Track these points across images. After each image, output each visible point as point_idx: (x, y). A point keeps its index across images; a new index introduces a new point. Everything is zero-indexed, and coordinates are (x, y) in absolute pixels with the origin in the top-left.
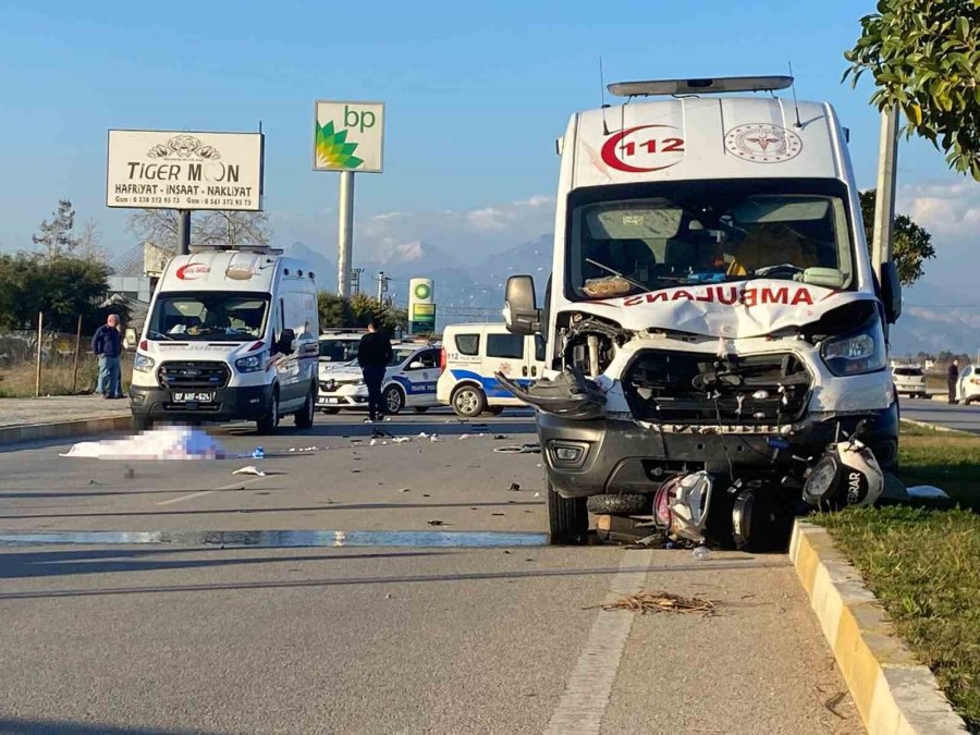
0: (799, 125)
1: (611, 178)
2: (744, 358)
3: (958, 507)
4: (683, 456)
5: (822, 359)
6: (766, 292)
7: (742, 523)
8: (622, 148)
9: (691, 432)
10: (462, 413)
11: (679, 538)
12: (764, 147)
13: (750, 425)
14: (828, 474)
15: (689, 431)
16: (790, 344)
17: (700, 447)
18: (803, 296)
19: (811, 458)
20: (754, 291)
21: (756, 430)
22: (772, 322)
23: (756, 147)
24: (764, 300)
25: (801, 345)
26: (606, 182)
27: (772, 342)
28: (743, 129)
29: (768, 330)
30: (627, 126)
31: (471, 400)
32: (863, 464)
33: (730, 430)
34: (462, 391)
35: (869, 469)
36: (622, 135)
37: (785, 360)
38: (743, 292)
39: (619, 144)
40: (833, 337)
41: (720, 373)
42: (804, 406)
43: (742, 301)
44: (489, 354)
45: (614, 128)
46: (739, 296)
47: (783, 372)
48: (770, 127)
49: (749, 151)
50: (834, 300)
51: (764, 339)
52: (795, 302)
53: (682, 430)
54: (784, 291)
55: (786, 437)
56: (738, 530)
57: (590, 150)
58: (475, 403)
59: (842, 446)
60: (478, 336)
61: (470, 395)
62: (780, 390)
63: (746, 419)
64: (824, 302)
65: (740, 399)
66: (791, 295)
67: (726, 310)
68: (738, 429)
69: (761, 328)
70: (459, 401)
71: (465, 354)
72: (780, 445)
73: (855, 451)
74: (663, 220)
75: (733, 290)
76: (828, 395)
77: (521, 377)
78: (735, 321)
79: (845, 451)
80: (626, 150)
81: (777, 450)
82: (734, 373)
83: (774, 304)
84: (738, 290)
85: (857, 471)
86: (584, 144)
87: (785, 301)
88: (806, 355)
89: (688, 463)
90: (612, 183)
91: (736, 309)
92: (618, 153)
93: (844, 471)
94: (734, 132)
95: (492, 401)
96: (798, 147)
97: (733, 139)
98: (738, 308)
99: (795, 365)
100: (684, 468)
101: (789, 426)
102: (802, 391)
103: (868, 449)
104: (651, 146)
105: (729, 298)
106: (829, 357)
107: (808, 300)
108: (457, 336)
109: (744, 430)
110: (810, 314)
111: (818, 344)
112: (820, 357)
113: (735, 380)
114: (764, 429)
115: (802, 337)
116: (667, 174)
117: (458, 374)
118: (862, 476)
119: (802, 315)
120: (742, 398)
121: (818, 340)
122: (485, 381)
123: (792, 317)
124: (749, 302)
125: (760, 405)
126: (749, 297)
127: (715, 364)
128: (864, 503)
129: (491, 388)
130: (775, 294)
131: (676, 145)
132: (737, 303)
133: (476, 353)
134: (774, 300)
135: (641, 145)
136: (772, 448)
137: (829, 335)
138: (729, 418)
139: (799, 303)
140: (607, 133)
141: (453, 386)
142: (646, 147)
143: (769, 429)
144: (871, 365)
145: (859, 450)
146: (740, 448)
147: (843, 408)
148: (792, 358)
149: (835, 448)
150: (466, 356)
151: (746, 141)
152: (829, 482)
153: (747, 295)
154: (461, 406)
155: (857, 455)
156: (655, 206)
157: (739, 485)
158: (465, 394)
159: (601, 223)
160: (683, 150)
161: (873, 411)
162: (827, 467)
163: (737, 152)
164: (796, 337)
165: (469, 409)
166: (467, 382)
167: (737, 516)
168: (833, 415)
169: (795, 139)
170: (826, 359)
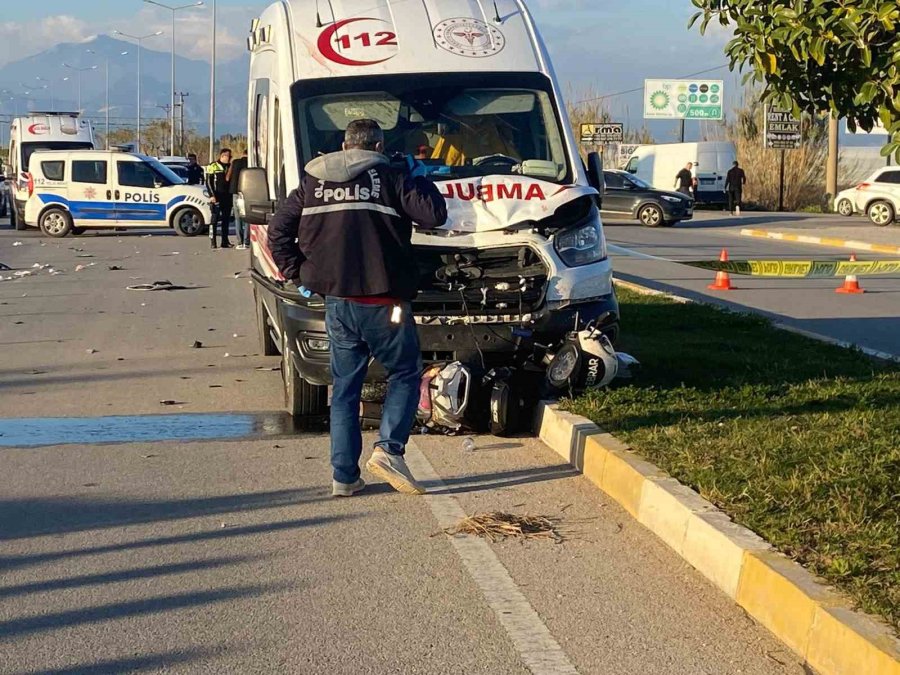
0: (499, 20)
1: (331, 71)
2: (483, 251)
3: (683, 386)
4: (435, 347)
5: (557, 252)
6: (501, 188)
7: (499, 411)
8: (338, 40)
9: (440, 323)
10: (50, 234)
11: (436, 425)
12: (471, 42)
13: (494, 315)
14: (571, 361)
15: (437, 322)
16: (526, 237)
17: (450, 337)
18: (535, 192)
19: (550, 345)
20: (490, 187)
21: (499, 319)
22: (510, 216)
23: (462, 40)
24: (500, 196)
25: (536, 238)
26: (326, 74)
27: (509, 236)
28: (449, 23)
29: (506, 224)
30: (339, 18)
31: (58, 221)
32: (601, 351)
33: (475, 319)
34: (49, 214)
35: (606, 355)
36: (335, 27)
37: (521, 254)
38: (480, 188)
39: (334, 37)
40: (564, 229)
41: (460, 265)
42: (543, 296)
43: (480, 196)
44: (74, 179)
45: (327, 20)
46: (476, 192)
47: (520, 264)
48: (472, 21)
49: (458, 45)
50: (565, 195)
51: (502, 232)
52: (528, 198)
53: (431, 321)
54: (518, 187)
55: (528, 325)
56: (496, 418)
57: (306, 42)
58: (62, 224)
59: (582, 334)
60: (63, 162)
61: (58, 217)
62: (522, 281)
63: (490, 309)
64: (555, 197)
65: (484, 291)
66: (525, 190)
67: (464, 205)
68: (483, 319)
69: (500, 223)
70: (46, 223)
71: (50, 179)
72: (523, 333)
73: (594, 339)
74: (387, 111)
75: (471, 186)
76: (563, 285)
77: (106, 200)
78: (475, 216)
79: (585, 339)
80: (341, 43)
81: (520, 338)
82: (475, 264)
83: (510, 199)
84: (475, 186)
85: (596, 357)
86: (299, 35)
87: (519, 197)
88: (542, 248)
89: (438, 353)
90: (333, 76)
91: (474, 205)
92: (334, 45)
93: (585, 357)
94: (440, 26)
95: (78, 222)
96: (501, 41)
97: (441, 33)
98: (476, 204)
99: (532, 257)
100: (435, 358)
101: (529, 315)
102: (541, 281)
103: (605, 336)
104: (366, 40)
105: (467, 194)
106: (563, 249)
107: (541, 195)
108: (43, 163)
109: (489, 319)
110: (545, 209)
111: (551, 237)
112: (555, 248)
113: (476, 272)
114: (506, 318)
115: (536, 230)
116: (385, 67)
117: (44, 198)
118: (600, 362)
119: (537, 210)
120: (486, 290)
121: (551, 234)
122: (73, 204)
123: (528, 212)
124: (485, 197)
125: (502, 296)
126: (486, 193)
127: (456, 256)
128: (601, 385)
129: (76, 211)
130: (509, 190)
131: (388, 39)
132: (475, 198)
133: (62, 179)
134: (510, 196)
135: (356, 38)
136: (515, 336)
137: (560, 228)
138: (474, 308)
139: (533, 198)
140: (320, 25)
141: (40, 209)
142: (360, 40)
143: (511, 318)
144: (595, 254)
145: (597, 338)
146: (486, 338)
147: (577, 297)
148: (528, 250)
149: (576, 335)
150: (52, 182)
151: (453, 35)
152: (571, 367)
153: (484, 190)
154: (48, 228)
155: (596, 343)
156: (377, 98)
157: (494, 374)
158: (52, 216)
159: (326, 115)
160: (395, 43)
161: (600, 297)
162: (568, 354)
163: (446, 46)
164: (531, 230)
165: (57, 231)
166: (54, 206)
167: (495, 406)
168: (568, 303)
169: (498, 34)
170: (560, 251)
